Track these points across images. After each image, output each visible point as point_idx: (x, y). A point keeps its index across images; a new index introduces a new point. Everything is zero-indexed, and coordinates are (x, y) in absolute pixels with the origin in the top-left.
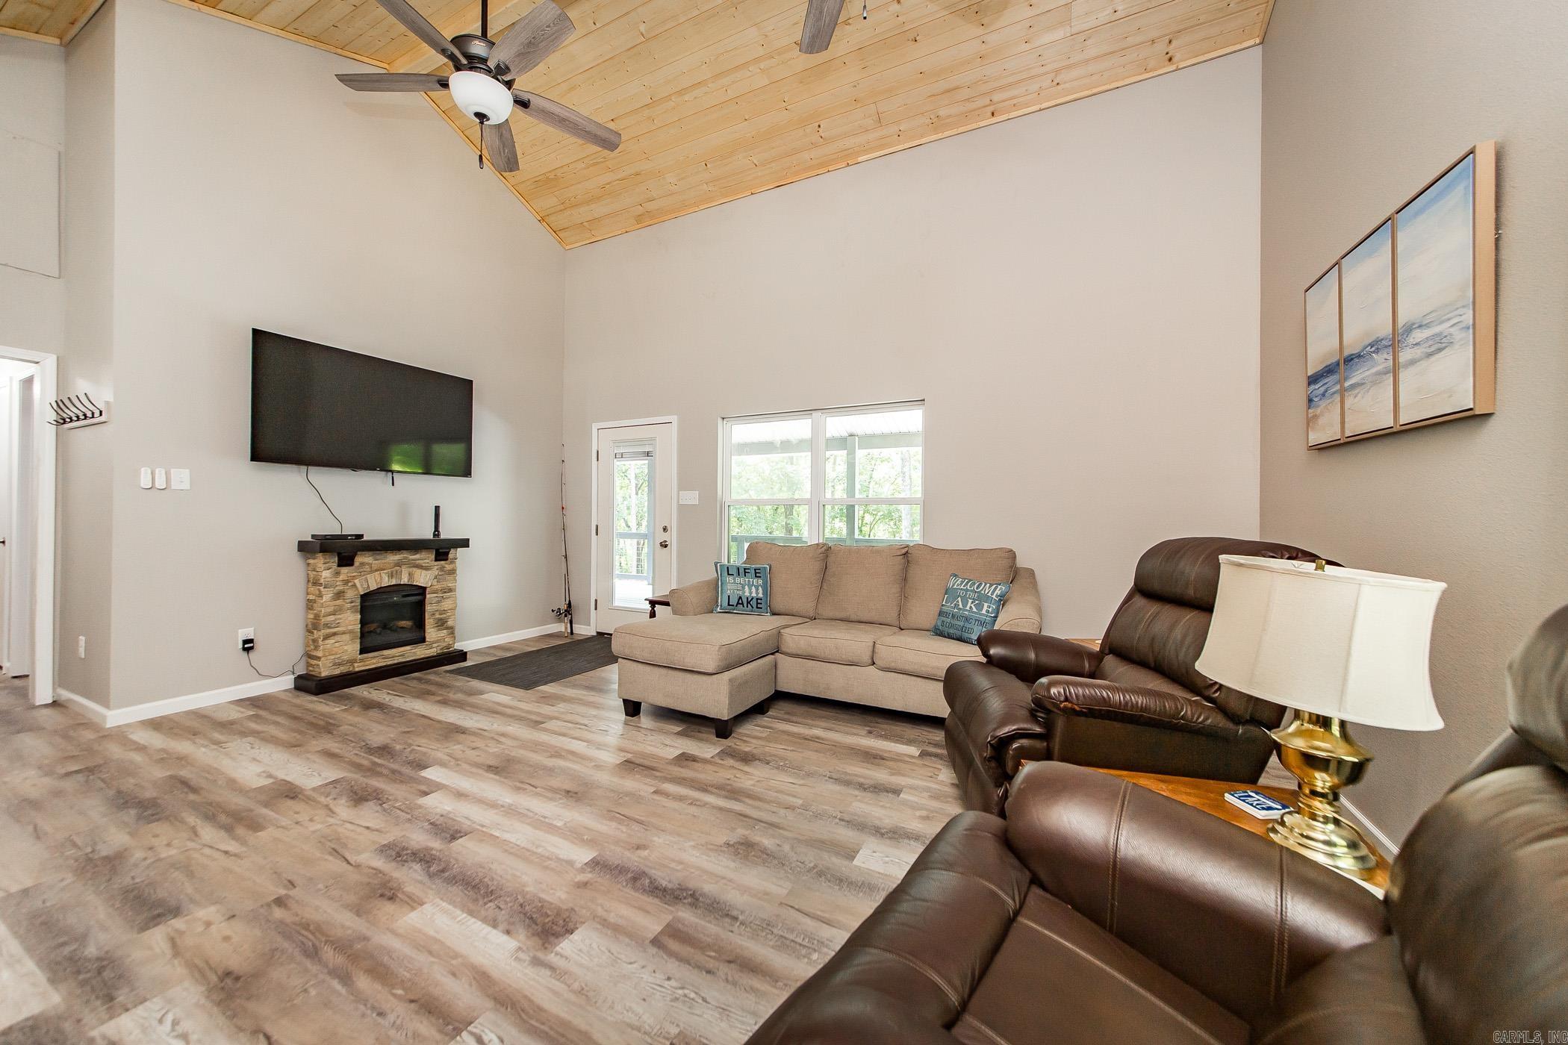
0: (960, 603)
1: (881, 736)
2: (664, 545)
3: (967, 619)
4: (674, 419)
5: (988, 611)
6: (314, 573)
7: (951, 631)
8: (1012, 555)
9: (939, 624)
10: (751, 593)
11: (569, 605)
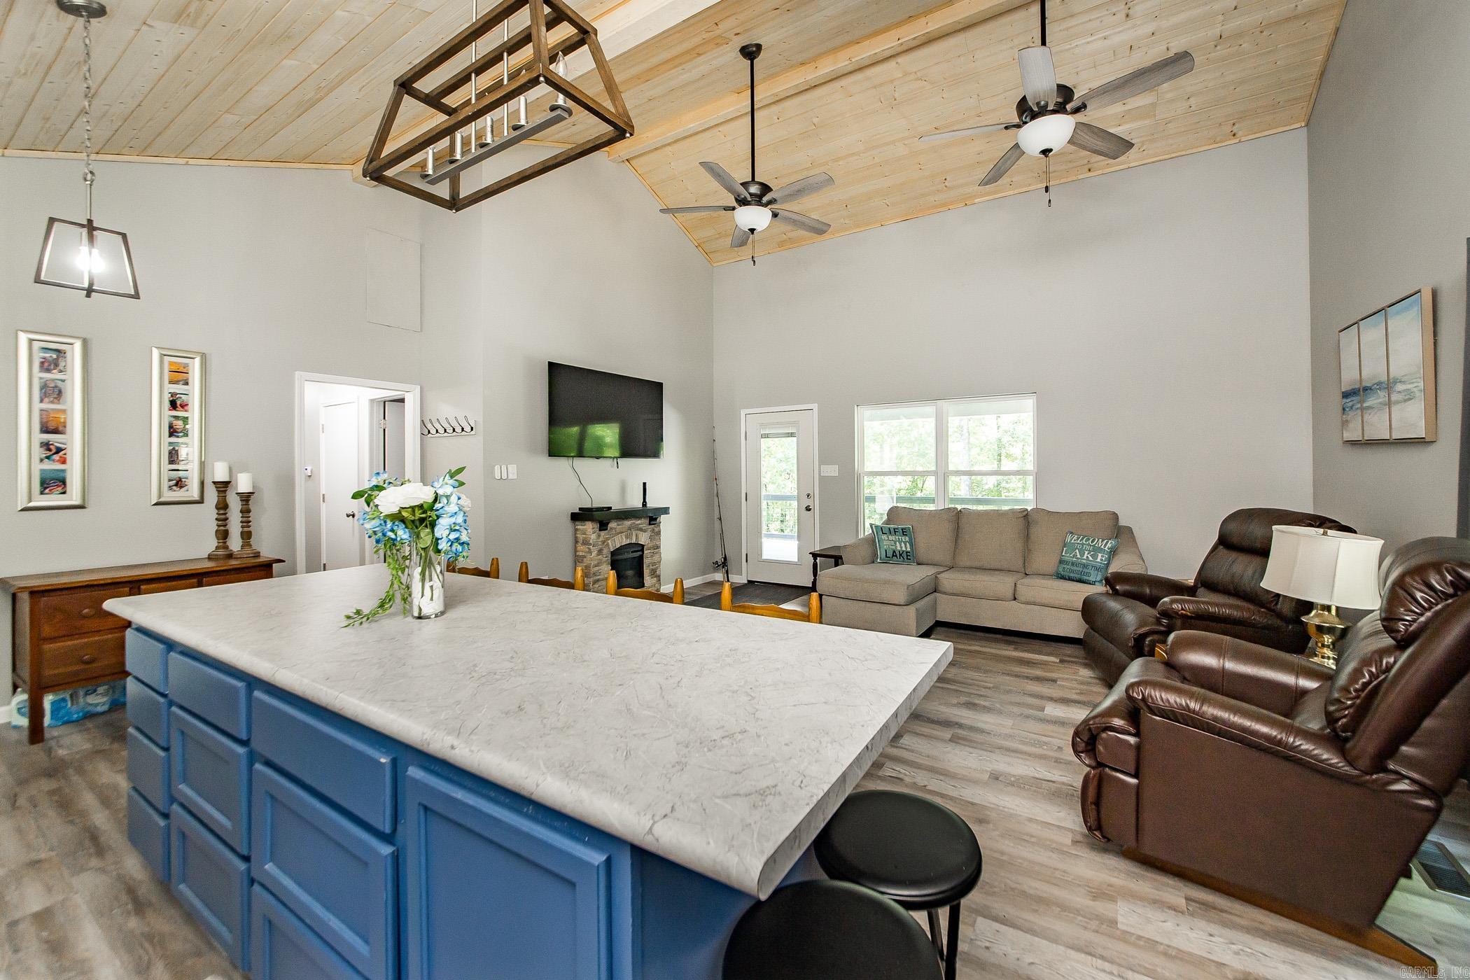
0: (1078, 554)
1: (1026, 651)
2: (808, 509)
3: (1085, 566)
4: (815, 406)
5: (1102, 560)
6: (584, 536)
7: (1072, 575)
8: (1115, 516)
9: (1061, 570)
10: (901, 547)
11: (725, 558)
